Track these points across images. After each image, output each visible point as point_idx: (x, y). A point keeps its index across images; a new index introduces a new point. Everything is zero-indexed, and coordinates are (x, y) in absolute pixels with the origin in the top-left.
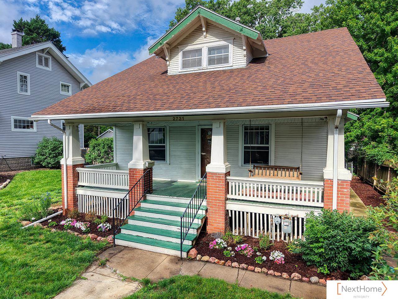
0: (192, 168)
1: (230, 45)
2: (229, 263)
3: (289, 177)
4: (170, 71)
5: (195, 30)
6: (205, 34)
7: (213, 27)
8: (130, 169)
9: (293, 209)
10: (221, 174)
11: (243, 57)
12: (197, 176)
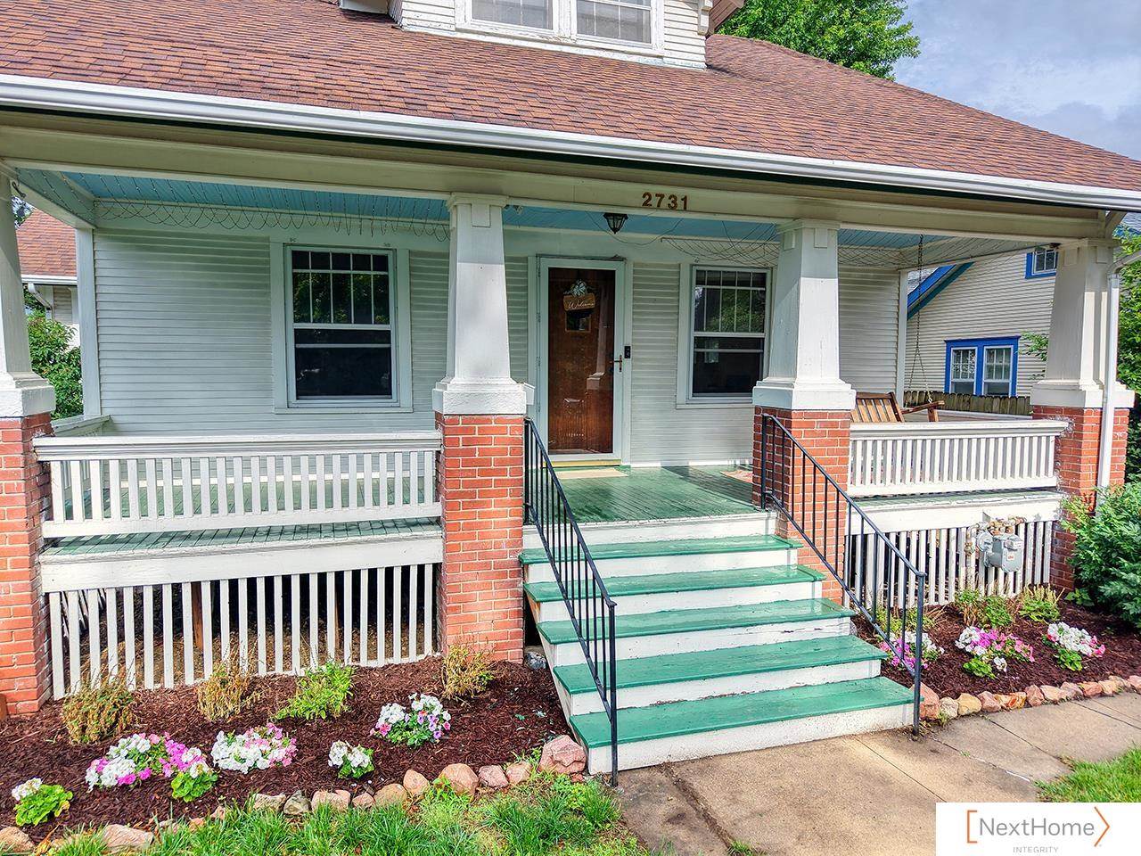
2: (1035, 692)
8: (451, 419)
9: (1004, 501)
11: (695, 35)
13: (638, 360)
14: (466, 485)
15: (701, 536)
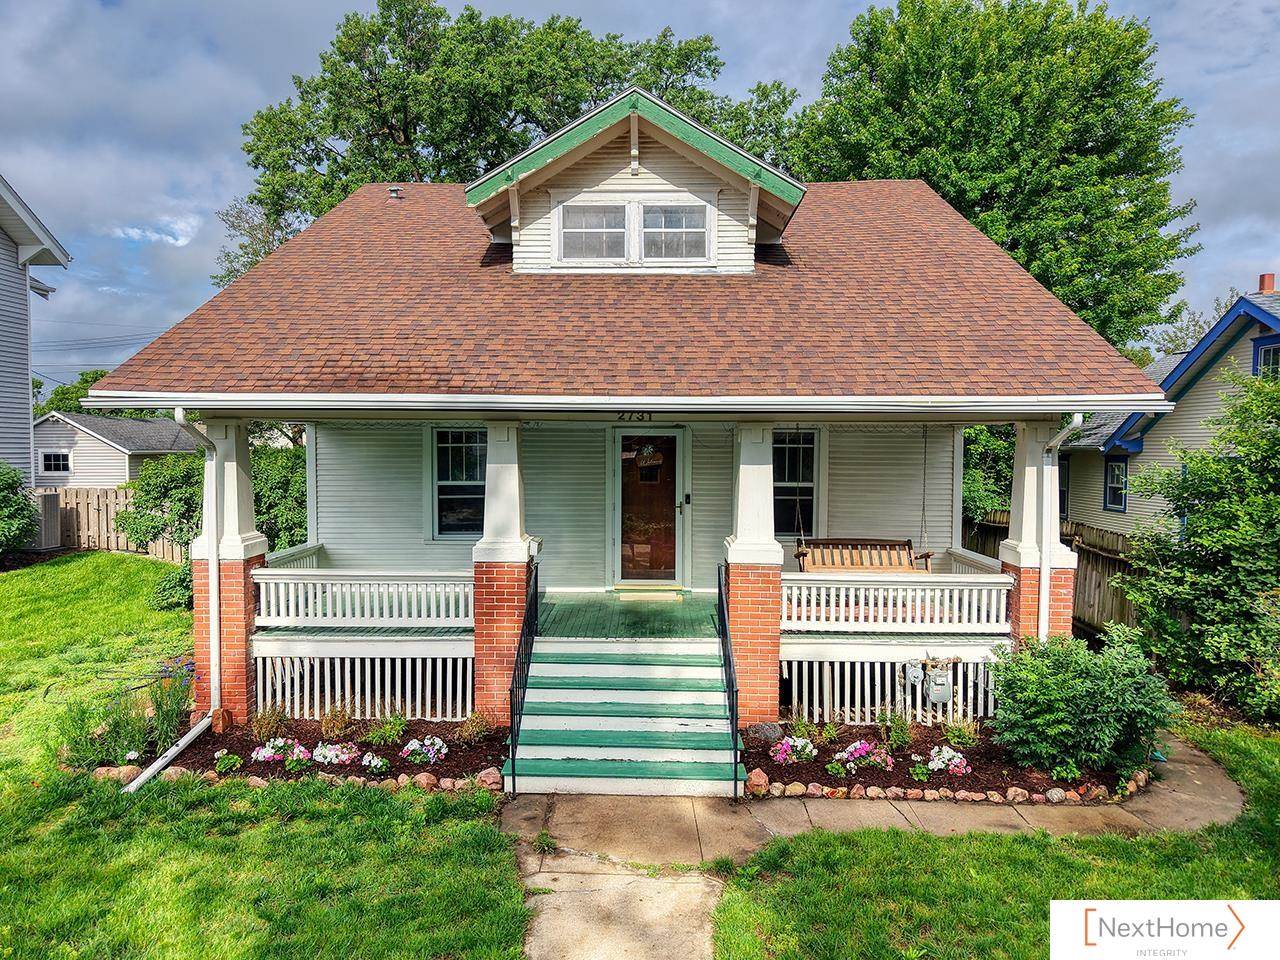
0: (592, 552)
1: (709, 206)
2: (857, 789)
3: (891, 564)
4: (521, 261)
5: (603, 148)
6: (635, 164)
7: (658, 150)
8: (478, 565)
9: (946, 643)
10: (770, 568)
11: (746, 245)
12: (609, 575)
13: (695, 505)
14: (487, 608)
15: (660, 652)
